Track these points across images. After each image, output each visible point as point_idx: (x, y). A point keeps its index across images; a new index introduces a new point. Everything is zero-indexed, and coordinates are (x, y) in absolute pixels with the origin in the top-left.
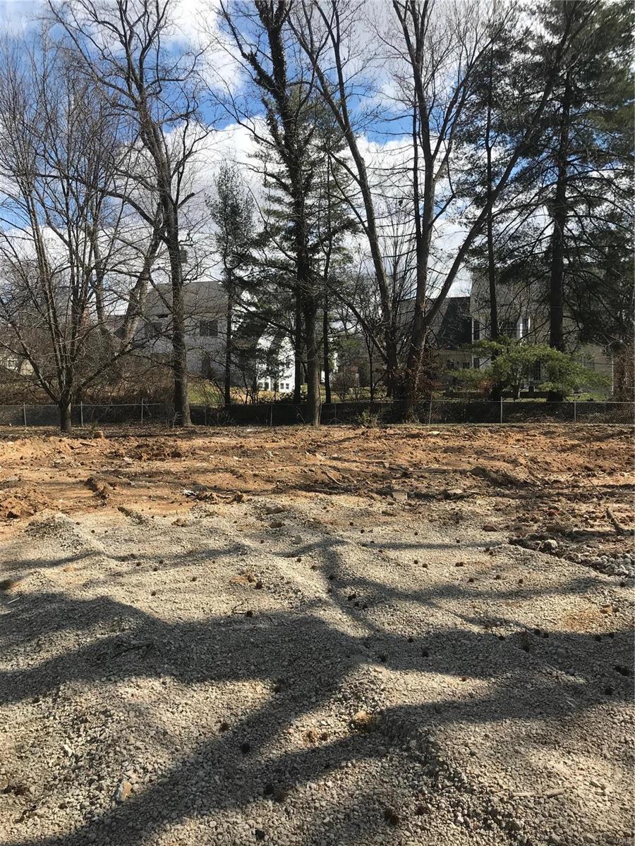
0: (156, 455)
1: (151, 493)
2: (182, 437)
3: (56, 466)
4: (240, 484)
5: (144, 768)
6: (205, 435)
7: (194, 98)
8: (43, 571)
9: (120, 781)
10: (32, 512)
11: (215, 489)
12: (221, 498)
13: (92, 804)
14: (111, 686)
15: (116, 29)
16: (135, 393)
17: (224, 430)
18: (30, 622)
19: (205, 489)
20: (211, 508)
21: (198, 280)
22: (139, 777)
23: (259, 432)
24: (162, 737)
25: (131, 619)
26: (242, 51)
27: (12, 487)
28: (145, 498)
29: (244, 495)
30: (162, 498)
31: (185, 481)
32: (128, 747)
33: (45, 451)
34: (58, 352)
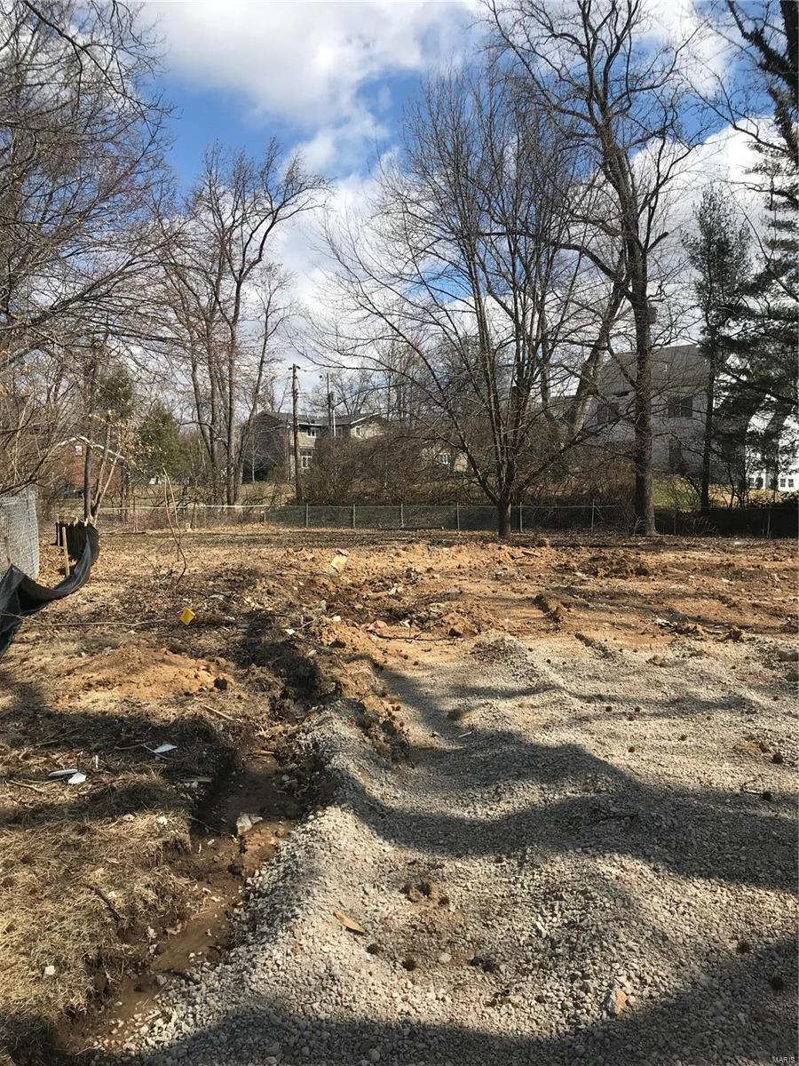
0: (616, 571)
1: (614, 619)
2: (647, 550)
3: (497, 578)
4: (732, 616)
5: (641, 978)
6: (677, 547)
7: (672, 106)
8: (494, 702)
9: (611, 986)
10: (476, 631)
11: (699, 620)
12: (709, 633)
13: (576, 1006)
14: (589, 860)
15: (576, 39)
16: (584, 492)
17: (703, 542)
18: (485, 764)
19: (684, 619)
20: (699, 646)
21: (672, 345)
22: (635, 988)
23: (753, 547)
24: (660, 942)
25: (609, 779)
26: (742, 31)
27: (453, 600)
28: (607, 624)
29: (743, 632)
30: (628, 626)
31: (657, 606)
32: (618, 944)
33: (483, 559)
34: (498, 444)
